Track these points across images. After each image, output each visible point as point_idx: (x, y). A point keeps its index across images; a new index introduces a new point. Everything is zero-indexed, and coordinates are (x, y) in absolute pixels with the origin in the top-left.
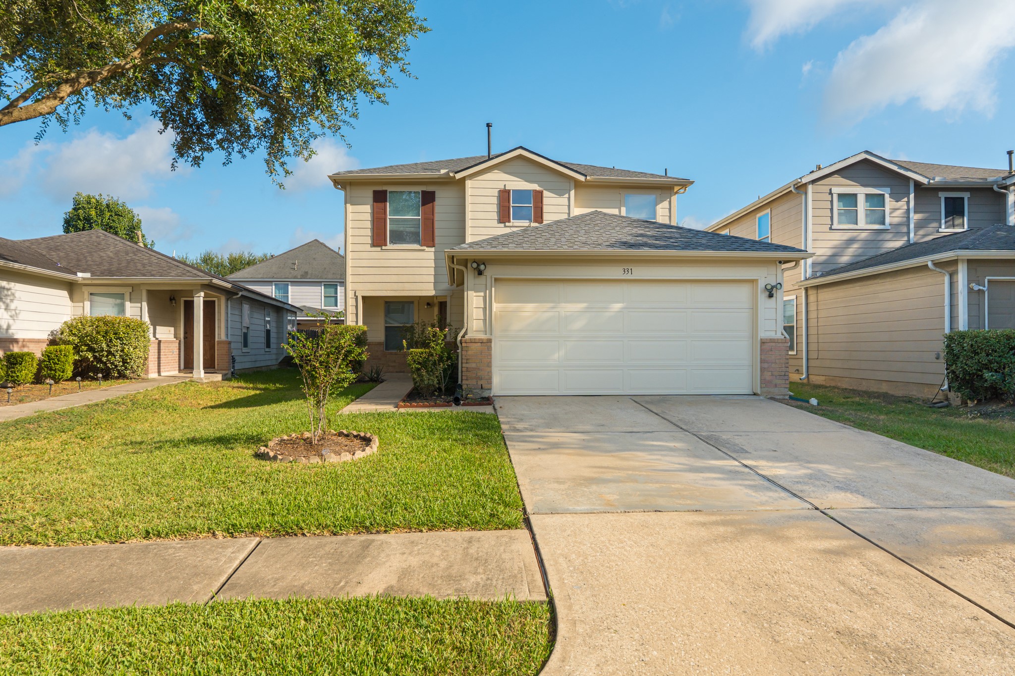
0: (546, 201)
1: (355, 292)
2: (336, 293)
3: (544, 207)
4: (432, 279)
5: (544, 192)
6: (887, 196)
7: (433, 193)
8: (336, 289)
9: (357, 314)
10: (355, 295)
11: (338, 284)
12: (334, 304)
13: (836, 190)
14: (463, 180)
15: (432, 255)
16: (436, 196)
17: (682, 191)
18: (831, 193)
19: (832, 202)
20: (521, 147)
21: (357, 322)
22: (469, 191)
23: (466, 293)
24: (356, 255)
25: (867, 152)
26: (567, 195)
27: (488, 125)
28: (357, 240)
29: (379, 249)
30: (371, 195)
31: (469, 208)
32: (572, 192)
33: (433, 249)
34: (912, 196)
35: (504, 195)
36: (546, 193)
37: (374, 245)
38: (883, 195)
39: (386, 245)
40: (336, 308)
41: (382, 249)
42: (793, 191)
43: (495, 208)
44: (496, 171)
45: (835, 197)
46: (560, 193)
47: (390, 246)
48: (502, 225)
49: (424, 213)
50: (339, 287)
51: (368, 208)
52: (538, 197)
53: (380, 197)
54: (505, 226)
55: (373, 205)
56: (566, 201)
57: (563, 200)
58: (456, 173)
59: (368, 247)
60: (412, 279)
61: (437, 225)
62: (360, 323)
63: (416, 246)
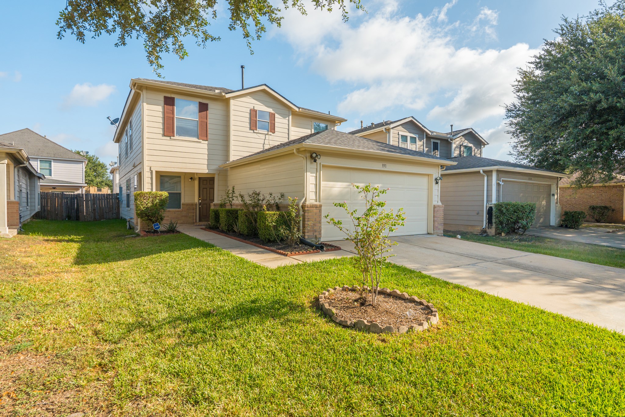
0: (277, 120)
1: (150, 168)
2: (50, 167)
3: (276, 123)
4: (206, 162)
5: (276, 114)
6: (417, 138)
7: (206, 105)
8: (51, 164)
9: (152, 184)
10: (150, 170)
11: (52, 161)
12: (48, 175)
13: (401, 133)
14: (229, 99)
15: (206, 146)
16: (209, 107)
17: (339, 124)
18: (398, 134)
19: (399, 138)
20: (265, 85)
21: (152, 189)
22: (232, 107)
23: (305, 173)
24: (151, 141)
25: (412, 117)
26: (287, 118)
27: (242, 67)
28: (152, 130)
29: (168, 138)
30: (162, 99)
31: (232, 118)
32: (290, 117)
33: (207, 142)
34: (425, 139)
35: (253, 113)
36: (276, 115)
37: (164, 135)
38: (416, 138)
39: (173, 136)
40: (50, 177)
41: (171, 139)
42: (384, 131)
43: (248, 120)
44: (248, 97)
45: (400, 136)
46: (284, 116)
47: (176, 137)
48: (252, 131)
49: (200, 117)
50: (52, 163)
51: (160, 108)
52: (272, 116)
53: (169, 102)
54: (254, 132)
55: (164, 107)
56: (287, 122)
57: (285, 121)
58: (226, 93)
59: (160, 136)
60: (192, 161)
61: (209, 126)
62: (154, 190)
63: (195, 139)
